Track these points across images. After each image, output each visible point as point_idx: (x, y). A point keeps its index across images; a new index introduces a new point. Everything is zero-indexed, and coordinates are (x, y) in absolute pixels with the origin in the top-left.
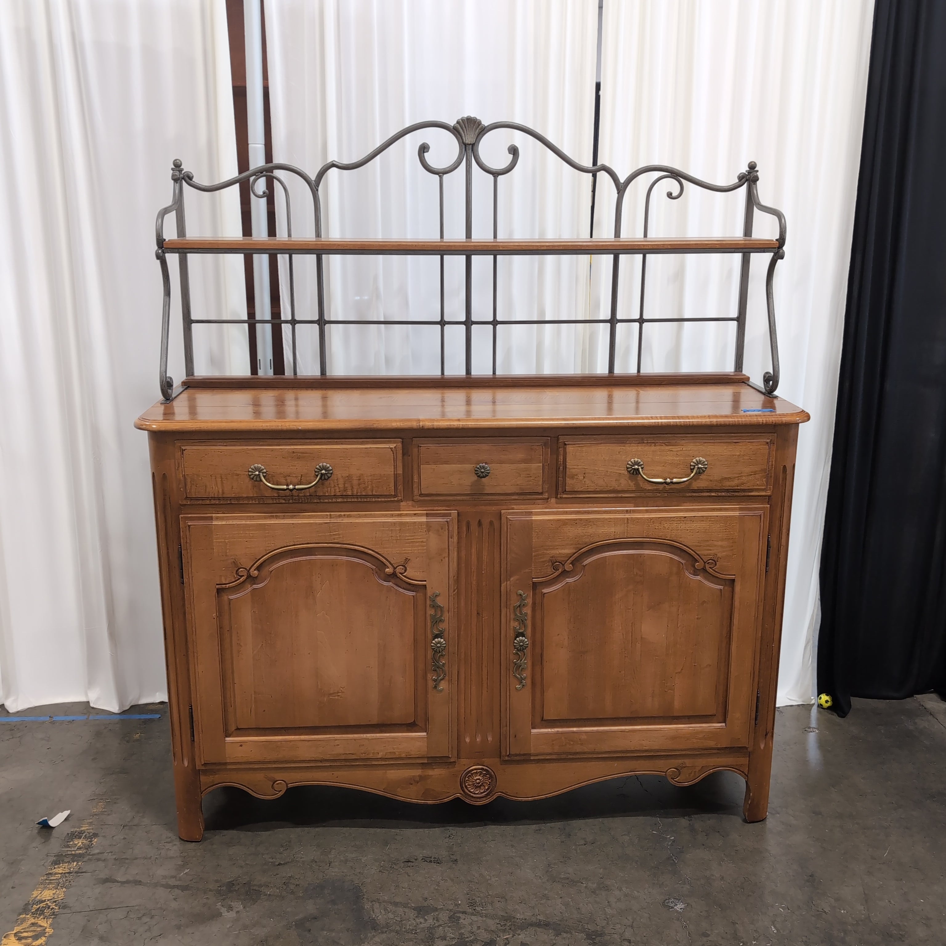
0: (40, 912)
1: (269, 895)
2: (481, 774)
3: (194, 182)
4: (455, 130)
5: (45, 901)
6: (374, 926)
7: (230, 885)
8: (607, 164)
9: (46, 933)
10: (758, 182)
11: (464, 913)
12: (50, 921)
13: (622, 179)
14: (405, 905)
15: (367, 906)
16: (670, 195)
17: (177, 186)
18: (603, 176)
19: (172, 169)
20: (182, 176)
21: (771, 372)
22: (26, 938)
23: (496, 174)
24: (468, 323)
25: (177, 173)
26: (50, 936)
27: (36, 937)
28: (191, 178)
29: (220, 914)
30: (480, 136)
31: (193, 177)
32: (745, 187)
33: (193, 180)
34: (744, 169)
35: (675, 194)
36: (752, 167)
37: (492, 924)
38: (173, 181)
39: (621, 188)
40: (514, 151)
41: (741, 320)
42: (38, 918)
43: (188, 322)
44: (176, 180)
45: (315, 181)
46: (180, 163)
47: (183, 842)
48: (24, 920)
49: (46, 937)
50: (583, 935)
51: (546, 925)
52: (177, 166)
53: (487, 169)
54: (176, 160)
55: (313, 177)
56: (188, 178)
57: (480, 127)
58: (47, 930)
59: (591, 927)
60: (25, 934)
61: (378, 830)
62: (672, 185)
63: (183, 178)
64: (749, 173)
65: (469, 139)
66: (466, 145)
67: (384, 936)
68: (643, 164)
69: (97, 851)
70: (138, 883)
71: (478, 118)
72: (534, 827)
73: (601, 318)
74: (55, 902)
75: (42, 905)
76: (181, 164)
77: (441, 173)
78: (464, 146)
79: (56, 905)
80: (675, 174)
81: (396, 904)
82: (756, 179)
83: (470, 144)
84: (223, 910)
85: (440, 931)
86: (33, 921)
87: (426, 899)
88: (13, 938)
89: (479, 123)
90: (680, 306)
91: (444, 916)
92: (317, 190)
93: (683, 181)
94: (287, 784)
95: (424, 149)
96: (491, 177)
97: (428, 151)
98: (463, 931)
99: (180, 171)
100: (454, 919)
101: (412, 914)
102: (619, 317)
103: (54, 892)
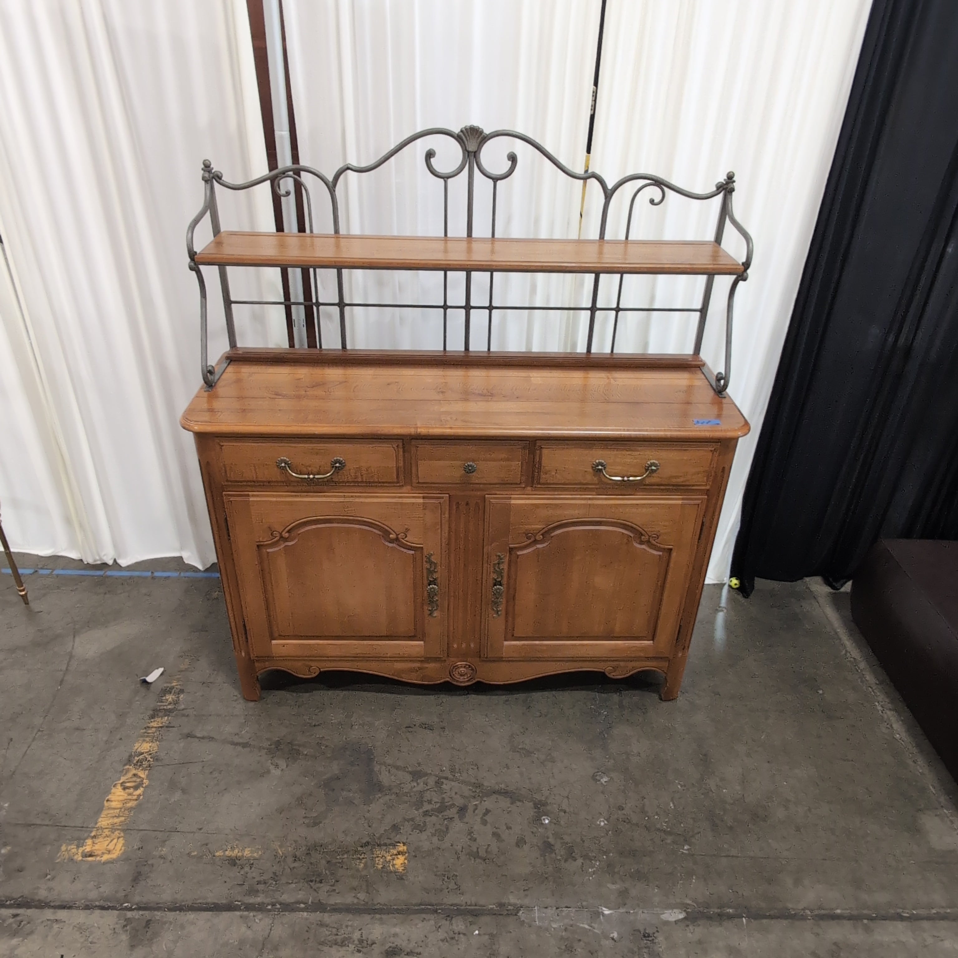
0: (139, 764)
1: (306, 755)
2: (465, 667)
3: (223, 181)
4: (458, 138)
5: (142, 753)
6: (379, 788)
7: (278, 743)
8: (598, 172)
9: (143, 784)
10: (734, 193)
11: (446, 778)
12: (147, 772)
13: (610, 186)
14: (404, 769)
15: (377, 768)
16: (652, 202)
17: (209, 186)
18: (593, 182)
19: (202, 169)
20: (211, 175)
21: (723, 372)
22: (128, 788)
23: (495, 179)
24: (468, 307)
25: (207, 175)
26: (146, 787)
27: (136, 788)
28: (220, 178)
29: (268, 772)
30: (482, 144)
31: (222, 176)
32: (720, 197)
33: (223, 179)
34: (722, 178)
35: (656, 201)
36: (730, 178)
37: (466, 790)
38: (203, 182)
39: (608, 194)
40: (513, 158)
41: (703, 311)
42: (138, 769)
43: (228, 303)
44: (206, 180)
45: (332, 182)
46: (209, 163)
47: (245, 700)
48: (128, 771)
49: (143, 787)
50: (531, 804)
51: (505, 793)
52: (207, 167)
53: (488, 174)
54: (205, 161)
55: (330, 178)
56: (218, 178)
57: (482, 136)
58: (145, 781)
59: (537, 797)
60: (128, 785)
61: (388, 695)
62: (655, 192)
63: (213, 178)
64: (727, 183)
65: (472, 147)
66: (468, 152)
67: (387, 797)
68: (630, 172)
69: (183, 707)
70: (211, 739)
71: (481, 127)
72: (504, 698)
73: (584, 306)
74: (150, 754)
75: (141, 757)
76: (210, 165)
77: (445, 178)
78: (466, 153)
79: (151, 758)
80: (658, 183)
81: (398, 768)
82: (733, 190)
83: (473, 152)
84: (272, 767)
85: (427, 796)
86: (134, 772)
87: (419, 764)
88: (119, 787)
89: (482, 132)
90: (652, 298)
91: (431, 781)
92: (334, 191)
93: (666, 189)
94: (320, 669)
95: (430, 155)
96: (491, 182)
97: (434, 157)
98: (444, 796)
99: (210, 172)
100: (438, 783)
101: (409, 777)
102: (599, 305)
103: (150, 745)
